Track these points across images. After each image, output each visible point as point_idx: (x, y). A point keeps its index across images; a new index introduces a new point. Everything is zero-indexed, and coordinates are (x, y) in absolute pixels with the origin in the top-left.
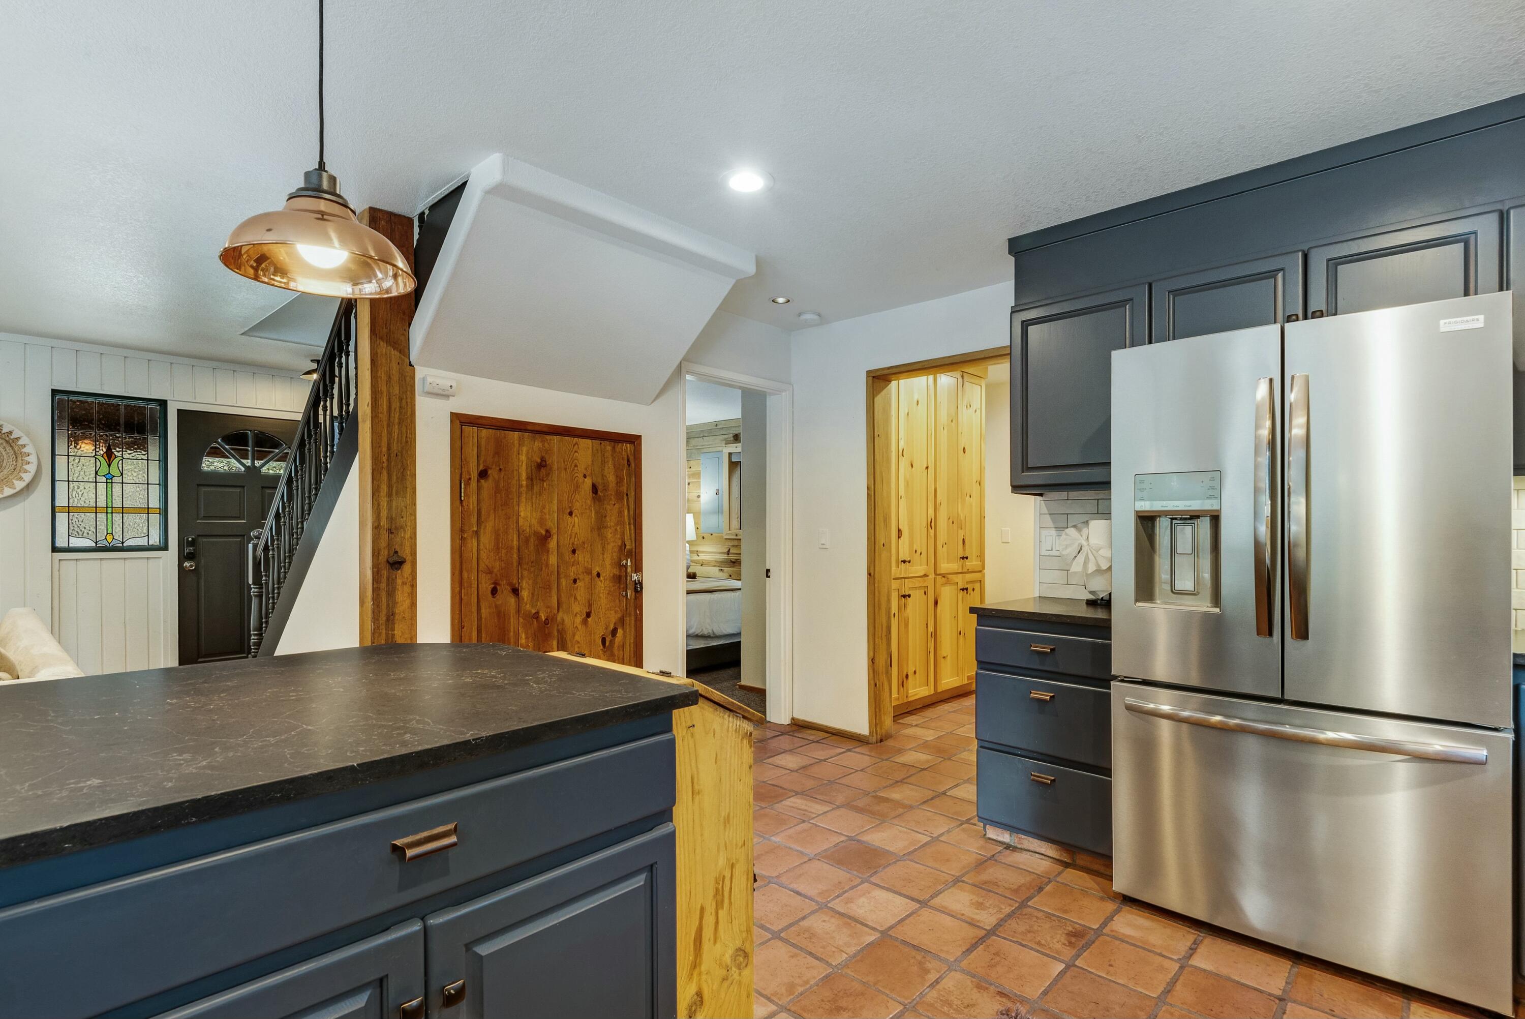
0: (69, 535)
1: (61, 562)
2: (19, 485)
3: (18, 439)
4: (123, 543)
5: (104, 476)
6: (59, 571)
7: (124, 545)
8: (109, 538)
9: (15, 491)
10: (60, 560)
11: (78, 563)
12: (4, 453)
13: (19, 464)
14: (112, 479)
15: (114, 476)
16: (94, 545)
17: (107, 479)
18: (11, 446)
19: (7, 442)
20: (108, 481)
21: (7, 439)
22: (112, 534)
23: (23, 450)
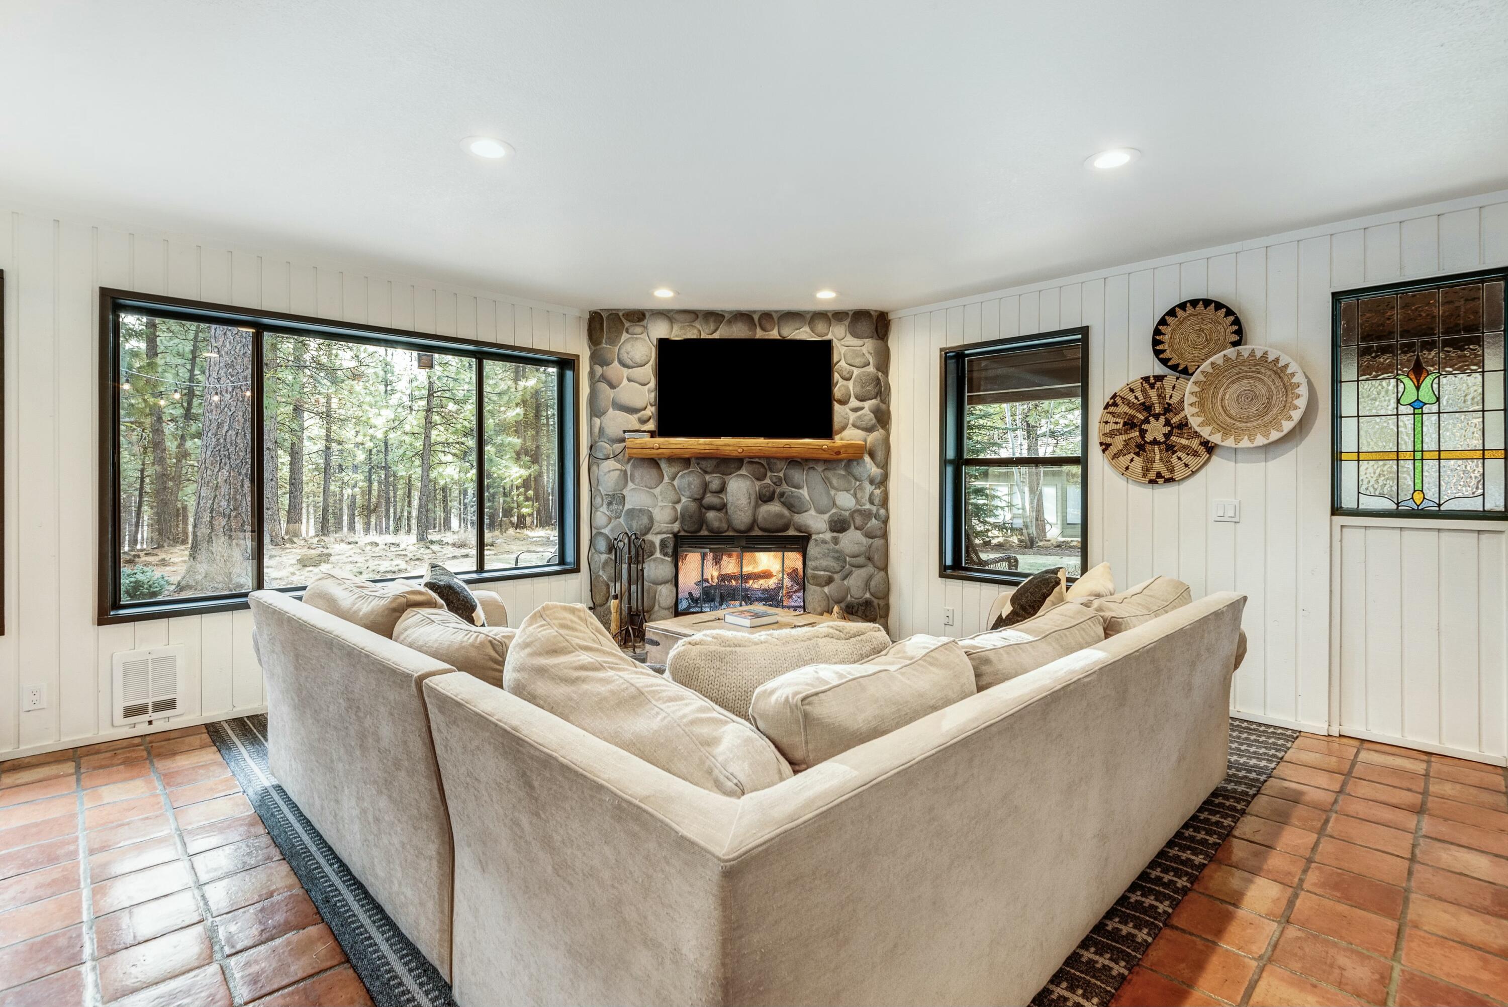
0: (1359, 493)
1: (1344, 530)
2: (1287, 426)
3: (1286, 366)
4: (1439, 505)
5: (1410, 404)
6: (1341, 541)
7: (1442, 508)
8: (1418, 497)
9: (1282, 434)
10: (1342, 526)
11: (1368, 532)
12: (1273, 387)
13: (1289, 400)
14: (1422, 408)
15: (1426, 404)
16: (1395, 507)
17: (1415, 409)
18: (1280, 377)
19: (1276, 373)
20: (1416, 411)
21: (1275, 368)
22: (1422, 491)
23: (1293, 381)
